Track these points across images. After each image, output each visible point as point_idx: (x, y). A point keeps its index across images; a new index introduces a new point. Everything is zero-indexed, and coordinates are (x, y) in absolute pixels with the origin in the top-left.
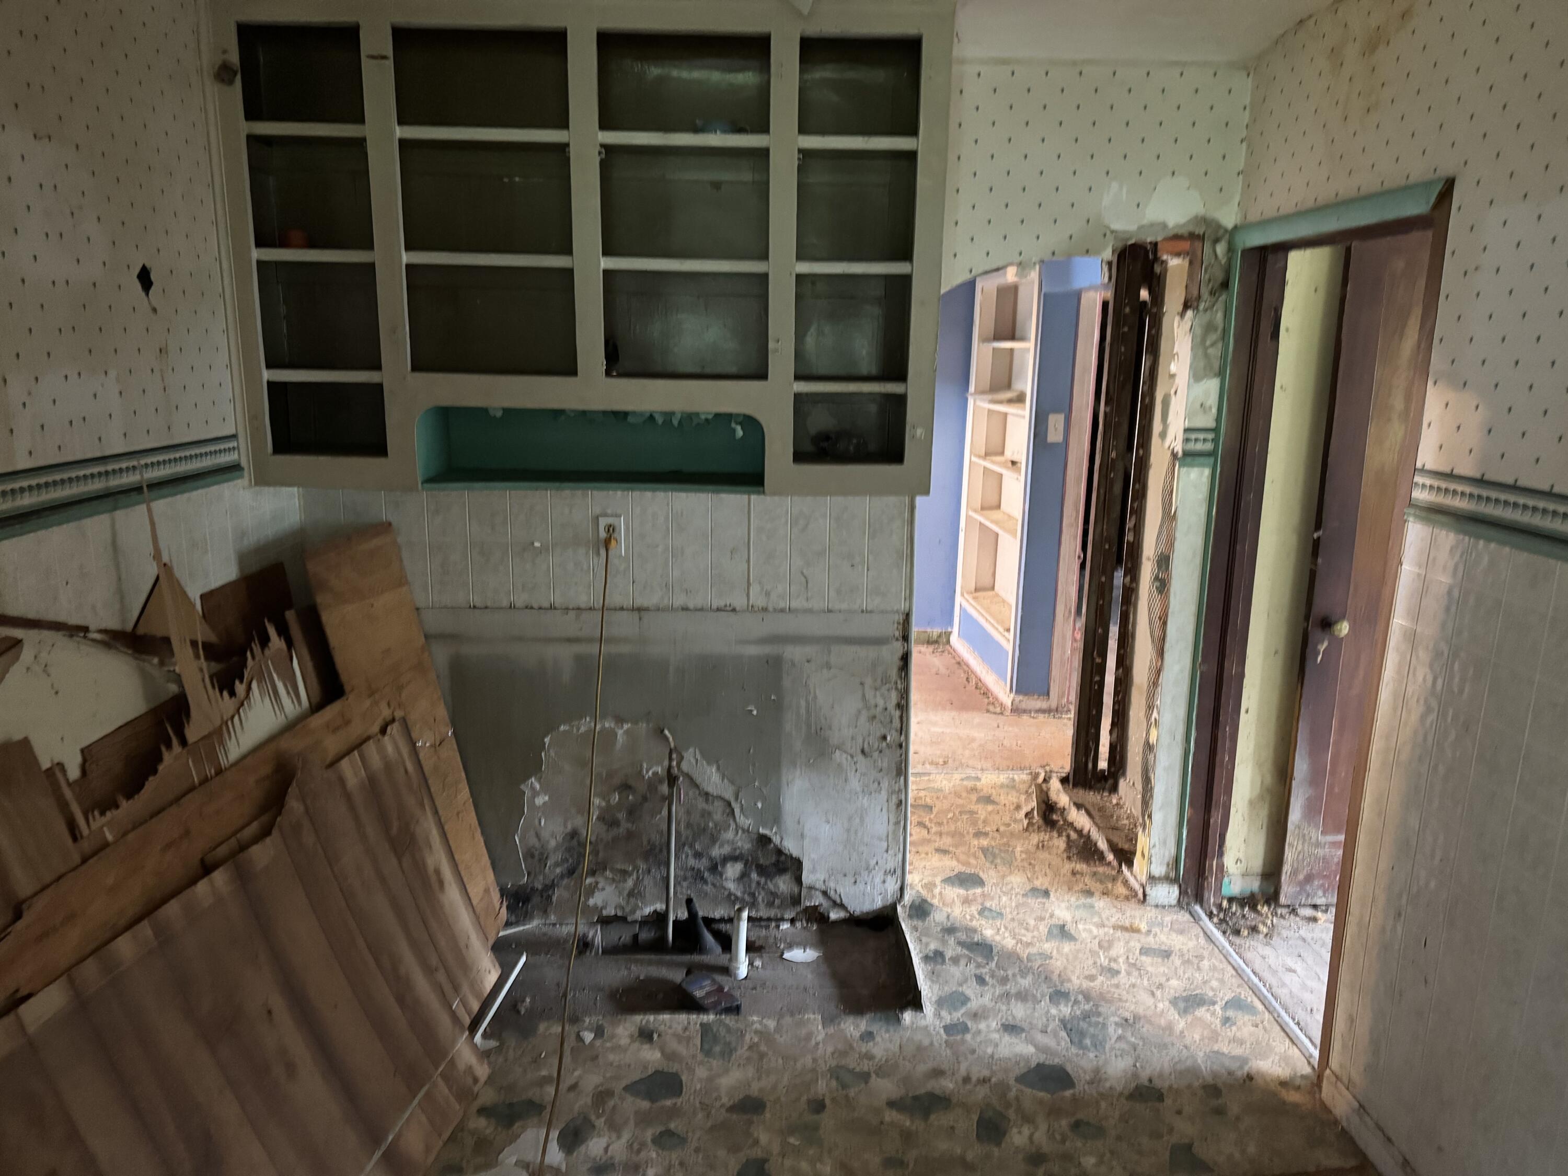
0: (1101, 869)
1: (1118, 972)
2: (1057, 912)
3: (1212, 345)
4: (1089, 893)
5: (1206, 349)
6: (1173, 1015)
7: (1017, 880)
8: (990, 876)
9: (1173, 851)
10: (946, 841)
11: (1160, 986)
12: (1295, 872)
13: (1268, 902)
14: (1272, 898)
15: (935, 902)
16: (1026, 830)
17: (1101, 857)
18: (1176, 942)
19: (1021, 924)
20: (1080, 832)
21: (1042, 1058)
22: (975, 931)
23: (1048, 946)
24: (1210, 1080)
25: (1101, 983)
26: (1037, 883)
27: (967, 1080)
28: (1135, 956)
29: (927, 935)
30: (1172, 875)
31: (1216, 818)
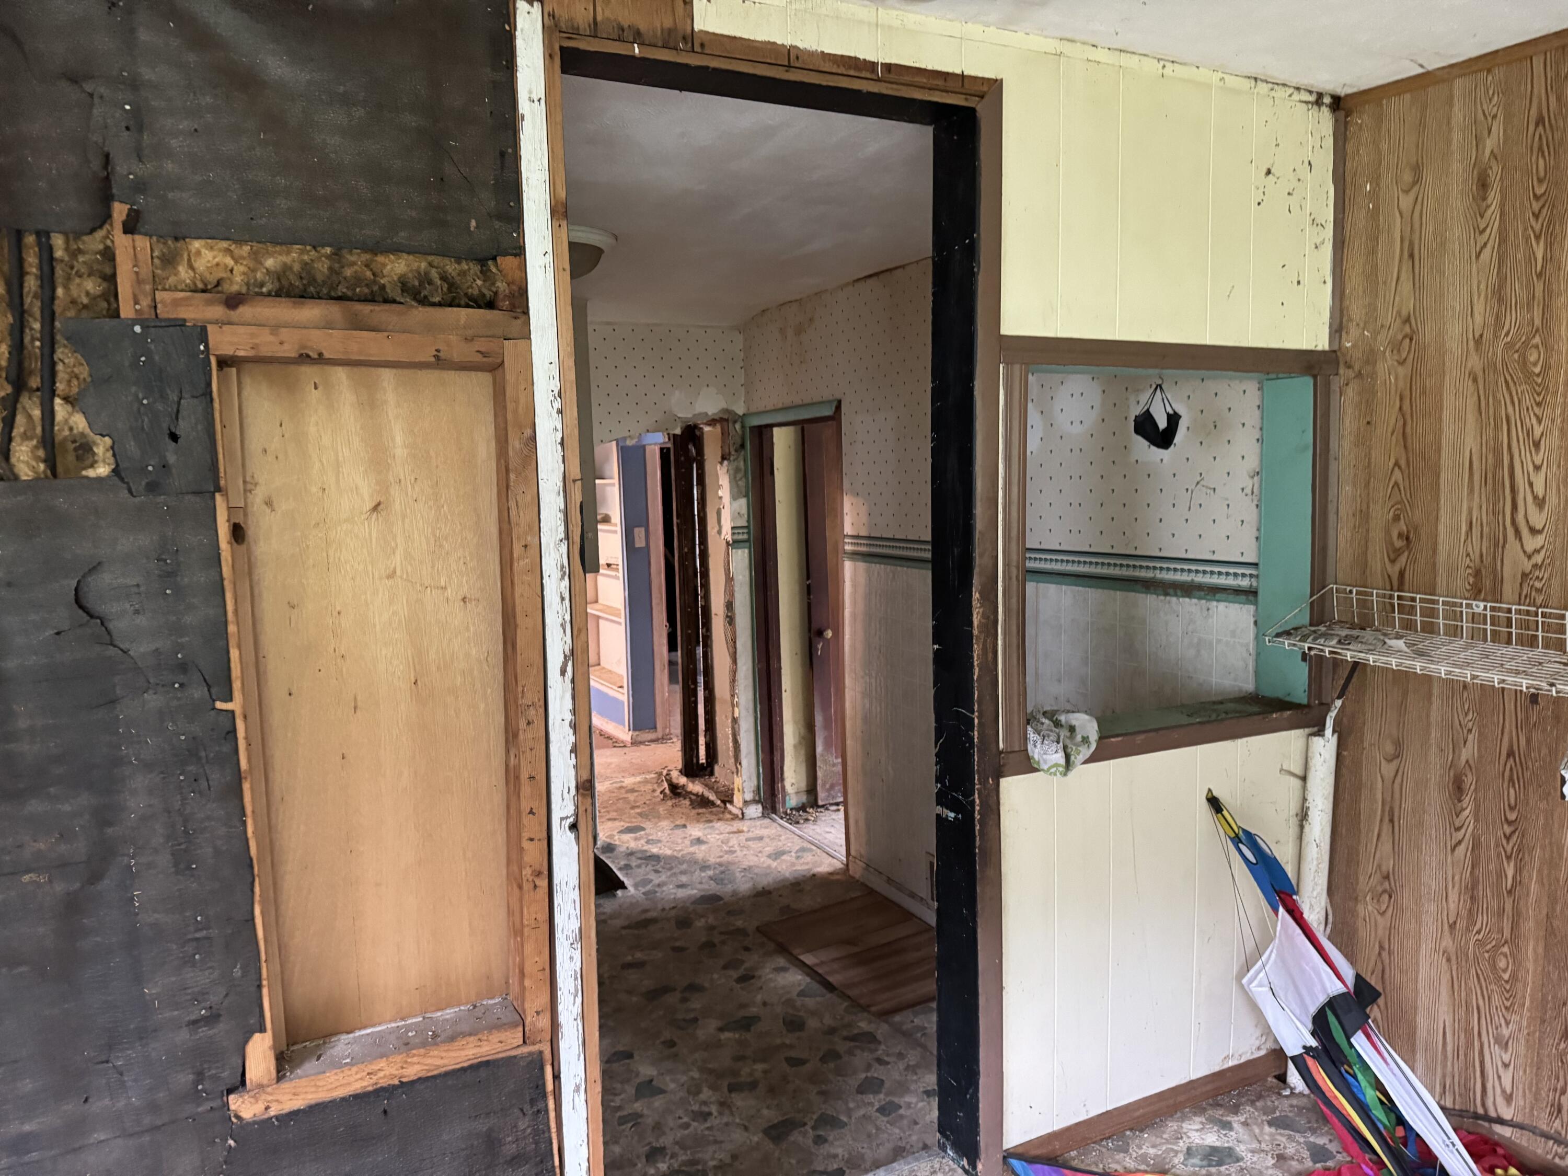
0: (714, 809)
1: (735, 851)
2: (693, 833)
3: (740, 479)
4: (710, 821)
5: (736, 482)
6: (769, 862)
7: (665, 824)
8: (647, 825)
9: (755, 783)
10: (613, 815)
11: (760, 852)
12: (824, 784)
13: (812, 807)
14: (814, 804)
15: (617, 843)
16: (663, 800)
17: (713, 804)
18: (764, 832)
19: (673, 843)
20: (697, 795)
21: (703, 893)
22: (646, 851)
23: (692, 849)
24: (794, 881)
25: (727, 858)
26: (678, 823)
27: (663, 910)
28: (743, 842)
29: (617, 858)
30: (757, 798)
31: (777, 758)
